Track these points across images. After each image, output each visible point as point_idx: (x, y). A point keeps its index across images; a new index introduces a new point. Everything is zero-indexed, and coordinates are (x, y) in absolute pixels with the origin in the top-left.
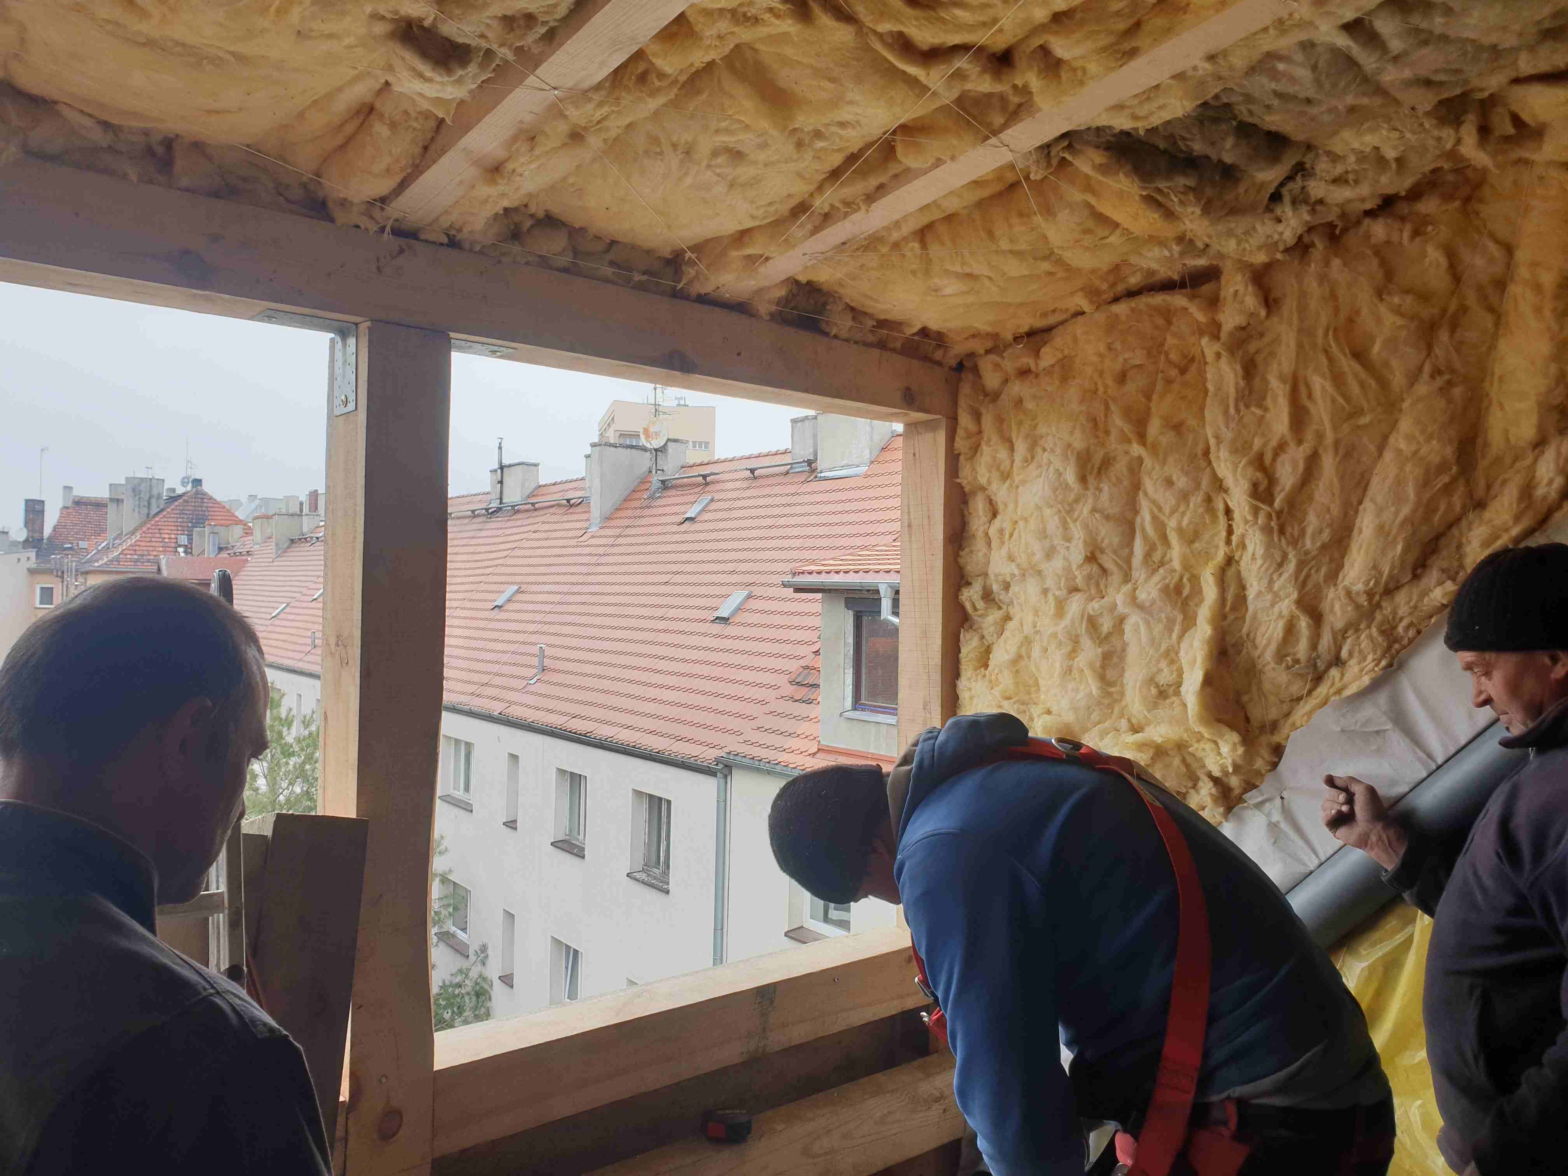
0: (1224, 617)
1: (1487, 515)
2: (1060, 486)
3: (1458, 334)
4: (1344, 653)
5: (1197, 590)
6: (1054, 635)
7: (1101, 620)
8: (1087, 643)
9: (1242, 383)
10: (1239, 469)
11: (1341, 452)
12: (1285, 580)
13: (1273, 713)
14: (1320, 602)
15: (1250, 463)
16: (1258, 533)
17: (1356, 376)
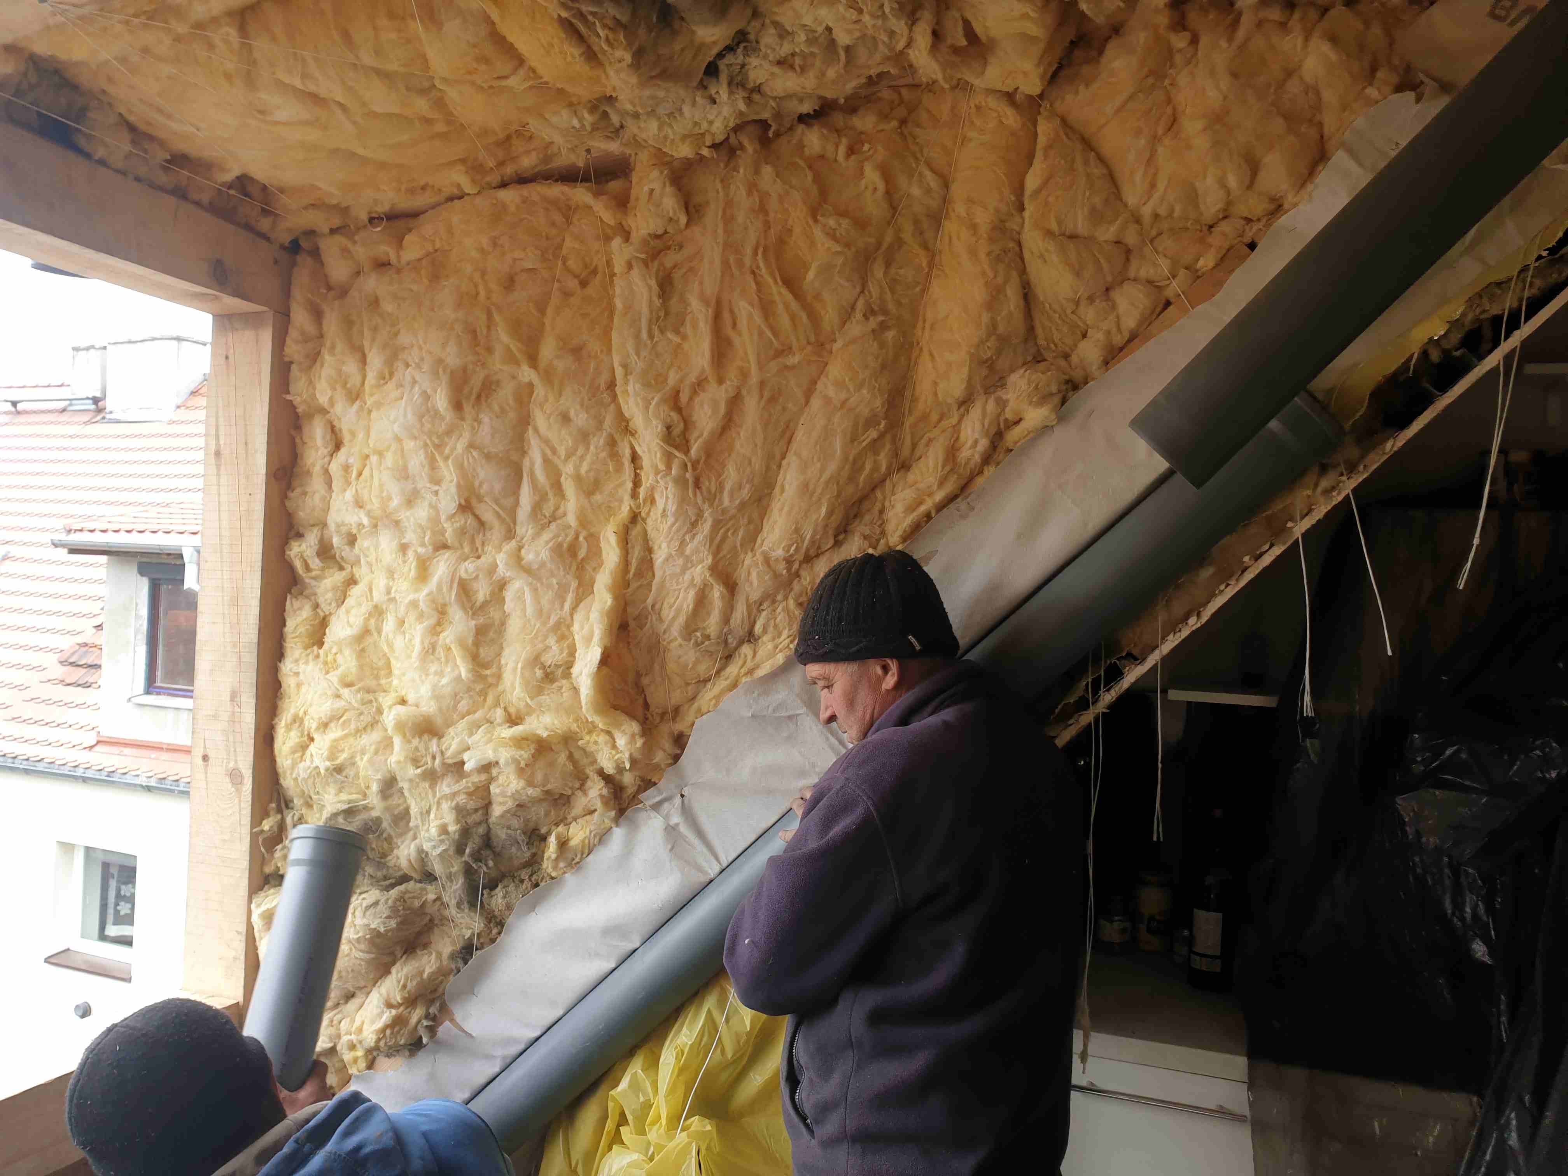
0: (627, 584)
1: (911, 477)
2: (426, 412)
3: (893, 271)
4: (758, 628)
5: (595, 552)
6: (414, 604)
7: (475, 586)
8: (457, 614)
9: (657, 302)
10: (652, 407)
11: (767, 394)
12: (699, 543)
13: (676, 697)
14: (735, 570)
15: (664, 401)
16: (670, 485)
17: (787, 307)
